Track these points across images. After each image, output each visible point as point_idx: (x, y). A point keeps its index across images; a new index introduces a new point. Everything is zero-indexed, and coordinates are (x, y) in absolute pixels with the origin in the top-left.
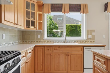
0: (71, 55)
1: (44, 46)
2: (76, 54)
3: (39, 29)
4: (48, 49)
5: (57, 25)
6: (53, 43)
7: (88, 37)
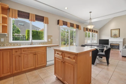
0: (38, 54)
1: (12, 49)
2: (42, 53)
3: (3, 32)
4: (17, 52)
5: (20, 30)
6: (20, 46)
7: (48, 40)
